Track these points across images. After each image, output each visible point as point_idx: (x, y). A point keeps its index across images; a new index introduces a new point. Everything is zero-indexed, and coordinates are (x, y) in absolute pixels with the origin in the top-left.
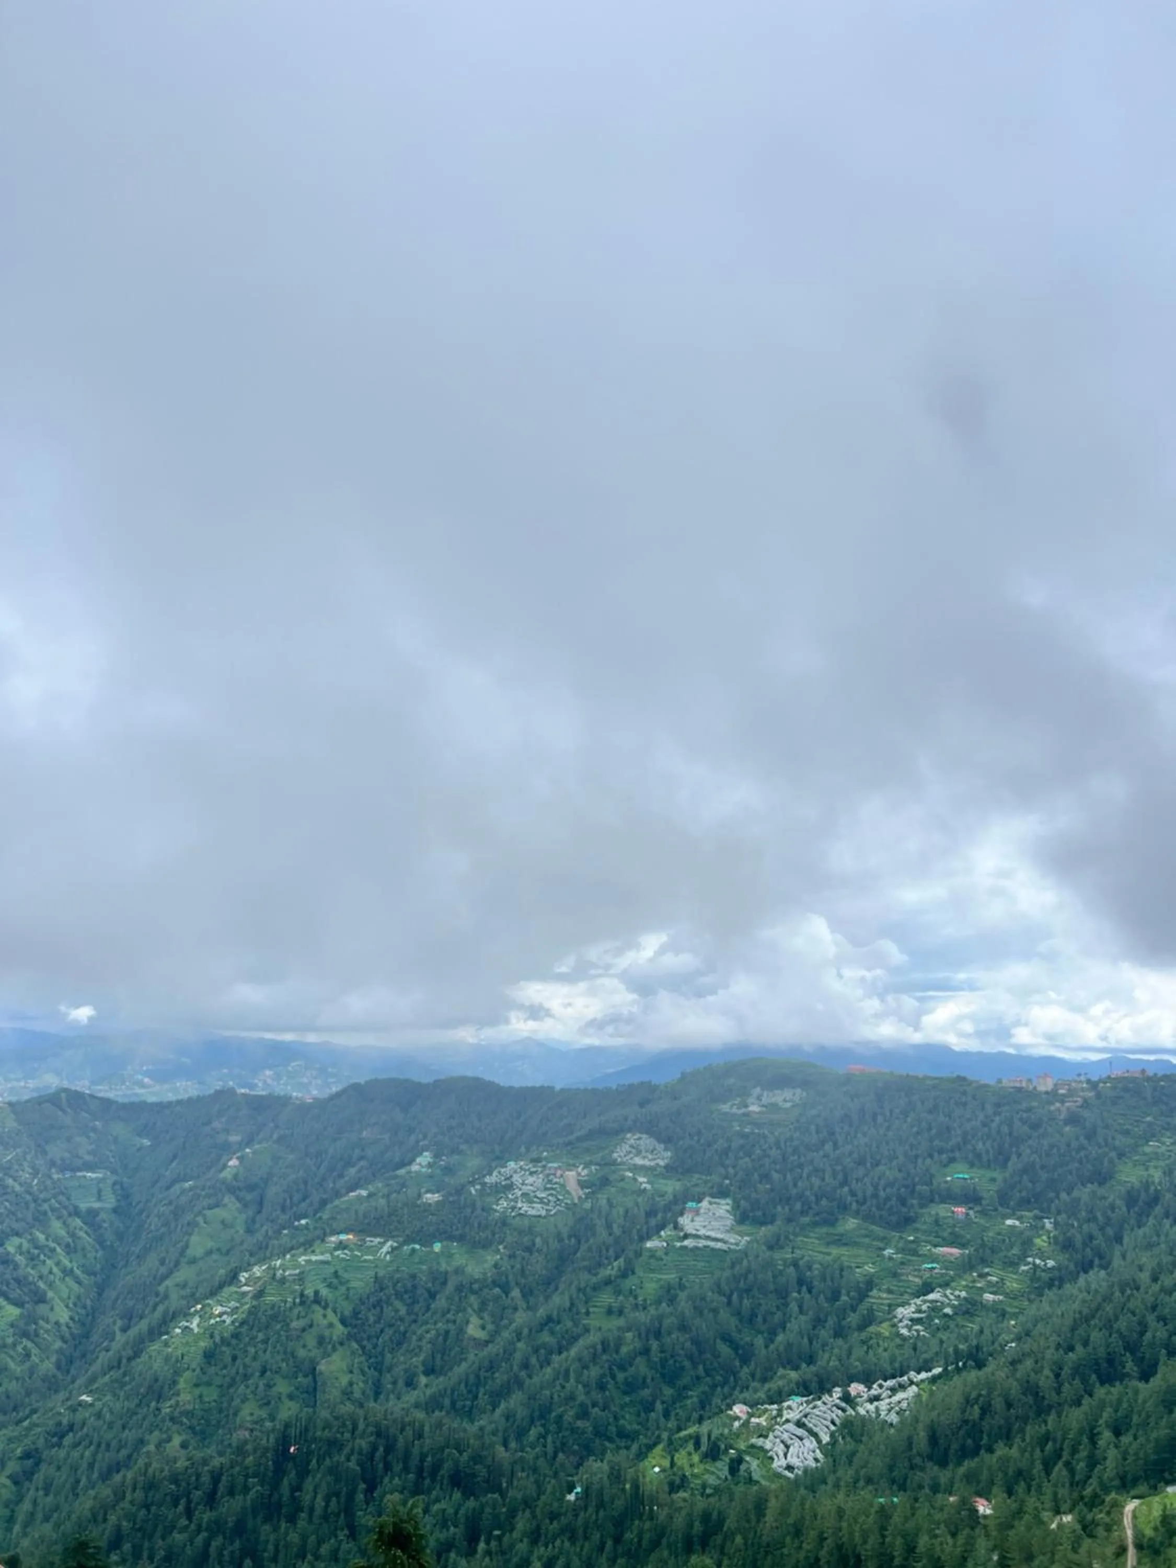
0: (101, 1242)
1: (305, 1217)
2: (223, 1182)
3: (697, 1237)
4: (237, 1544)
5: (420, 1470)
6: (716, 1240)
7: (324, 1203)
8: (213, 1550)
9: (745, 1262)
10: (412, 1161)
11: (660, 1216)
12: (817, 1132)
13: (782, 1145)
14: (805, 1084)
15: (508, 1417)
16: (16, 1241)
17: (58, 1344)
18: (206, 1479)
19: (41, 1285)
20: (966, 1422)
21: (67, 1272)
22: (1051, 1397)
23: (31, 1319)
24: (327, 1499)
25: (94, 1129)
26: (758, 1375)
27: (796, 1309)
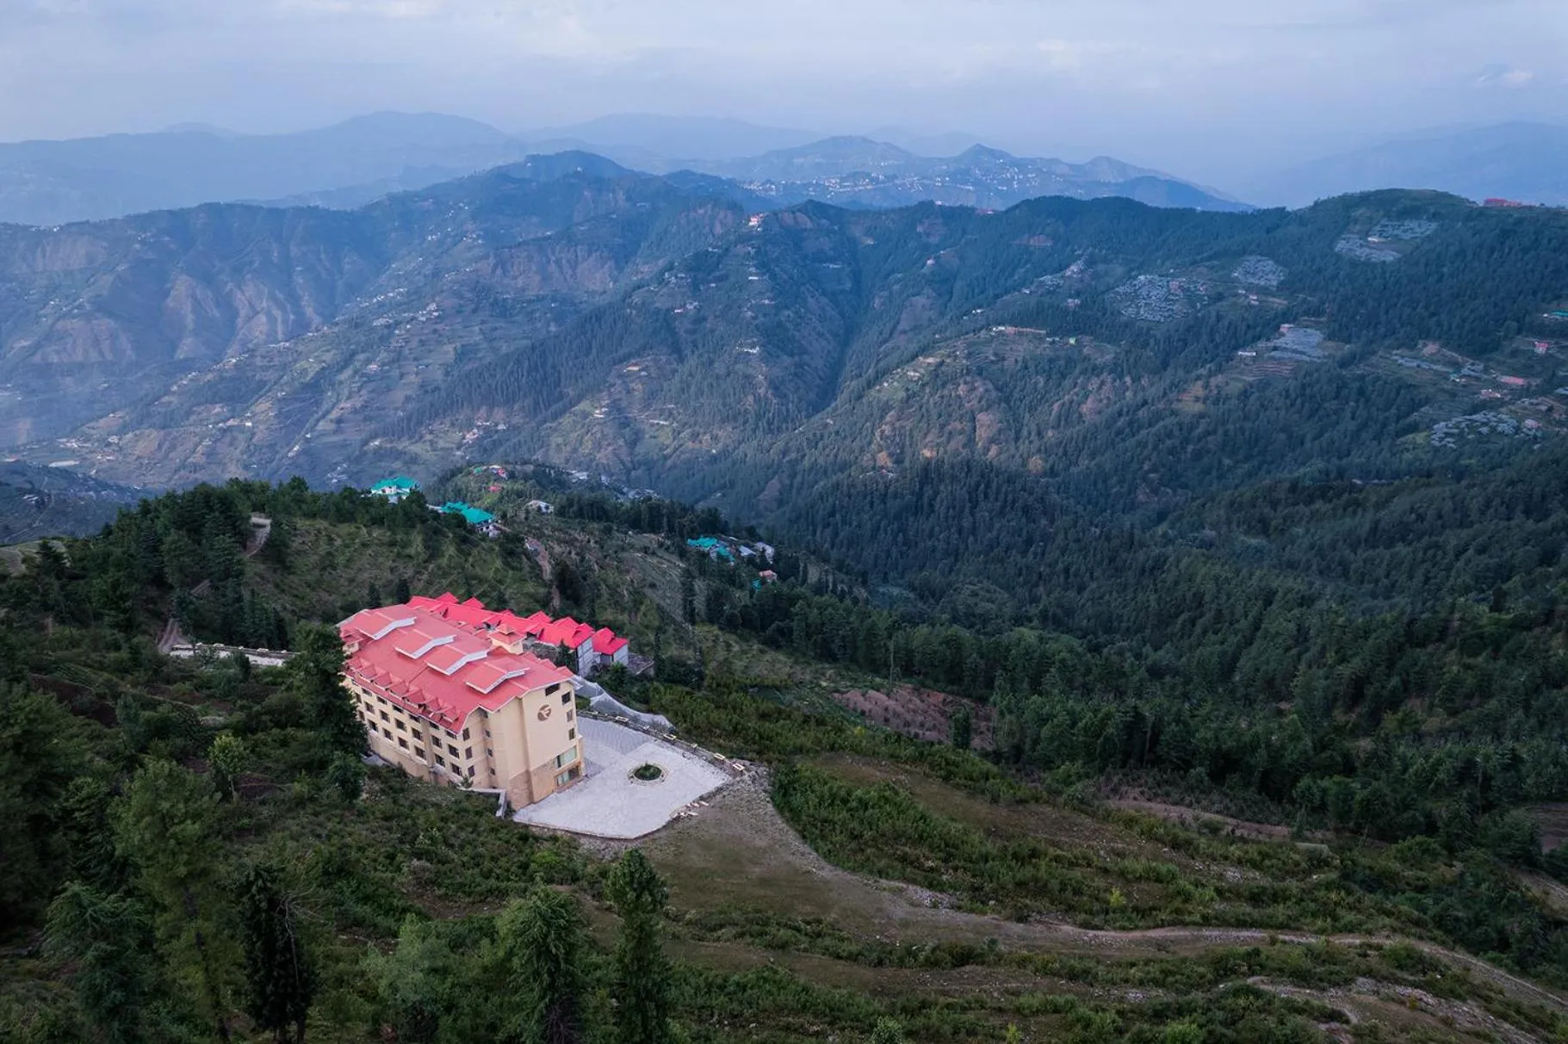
0: (842, 314)
1: (980, 308)
2: (924, 276)
3: (1285, 349)
4: (896, 525)
5: (1006, 500)
6: (1303, 353)
7: (997, 297)
8: (882, 525)
9: (1316, 375)
10: (1068, 266)
11: (1258, 329)
12: (1427, 265)
13: (1388, 275)
14: (1435, 216)
15: (1099, 466)
16: (786, 313)
17: (818, 381)
18: (881, 486)
19: (804, 342)
20: (1401, 522)
21: (821, 335)
22: (1474, 516)
23: (800, 365)
24: (948, 508)
25: (834, 232)
26: (1299, 461)
27: (1349, 415)
